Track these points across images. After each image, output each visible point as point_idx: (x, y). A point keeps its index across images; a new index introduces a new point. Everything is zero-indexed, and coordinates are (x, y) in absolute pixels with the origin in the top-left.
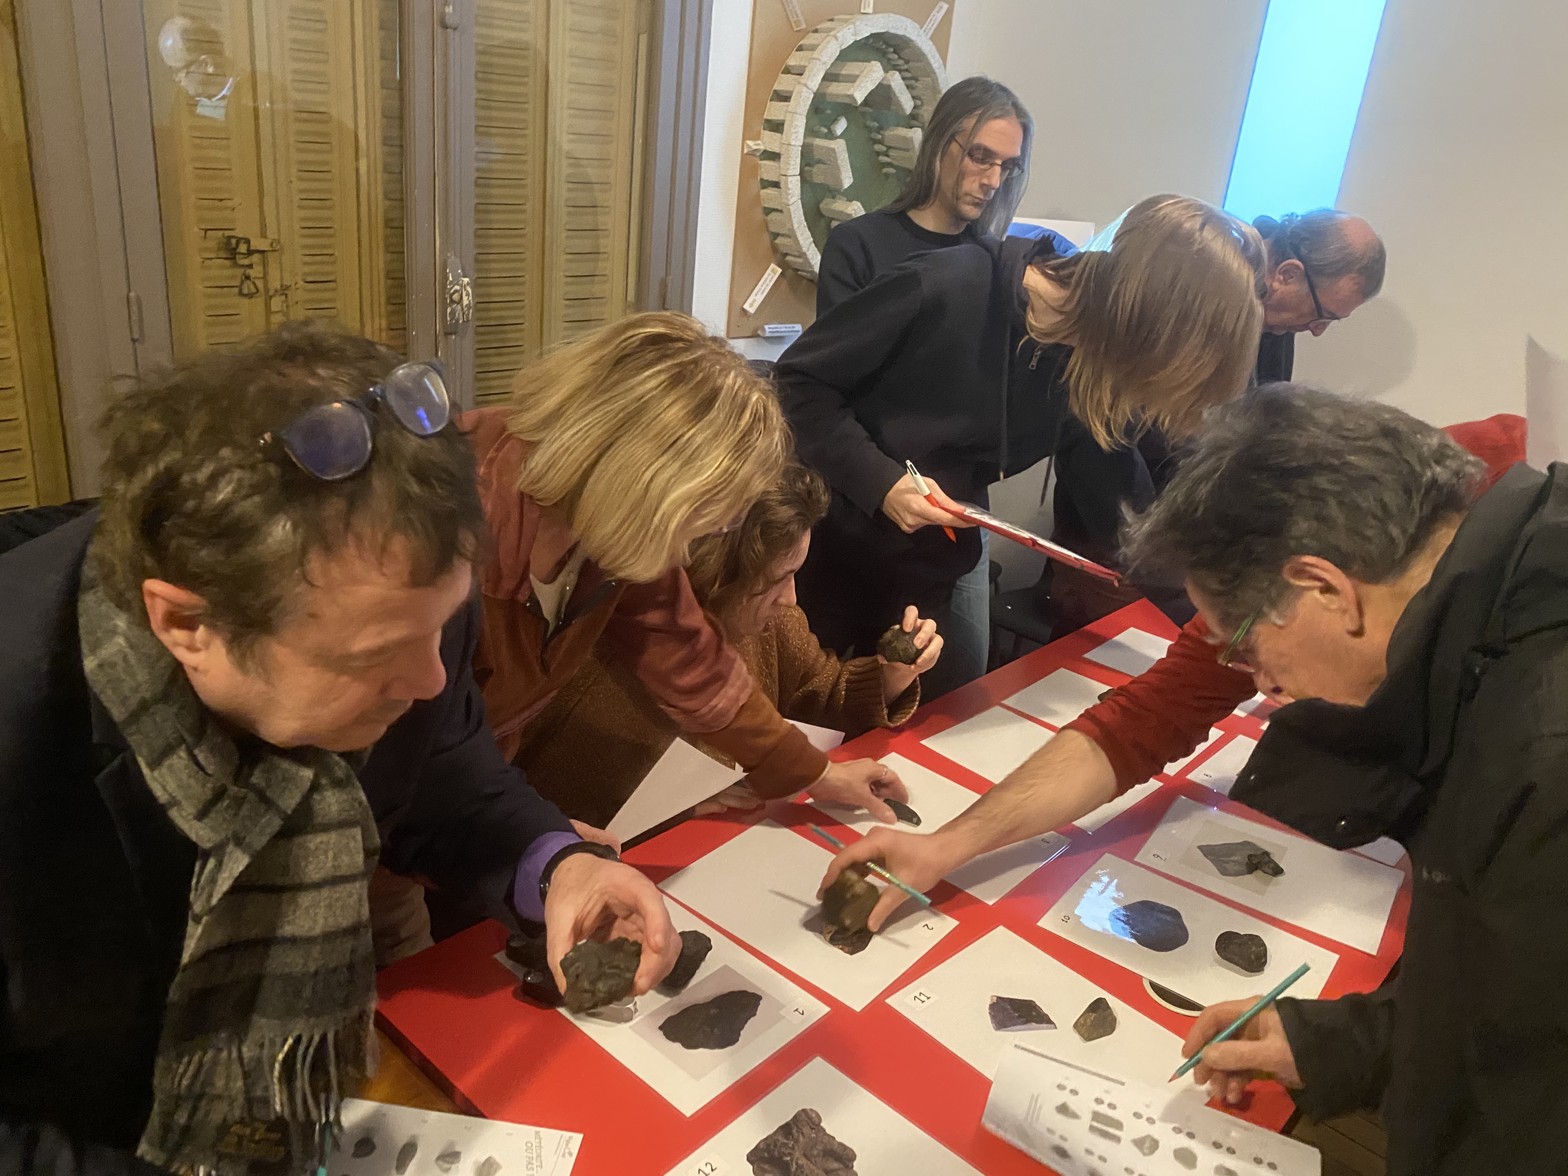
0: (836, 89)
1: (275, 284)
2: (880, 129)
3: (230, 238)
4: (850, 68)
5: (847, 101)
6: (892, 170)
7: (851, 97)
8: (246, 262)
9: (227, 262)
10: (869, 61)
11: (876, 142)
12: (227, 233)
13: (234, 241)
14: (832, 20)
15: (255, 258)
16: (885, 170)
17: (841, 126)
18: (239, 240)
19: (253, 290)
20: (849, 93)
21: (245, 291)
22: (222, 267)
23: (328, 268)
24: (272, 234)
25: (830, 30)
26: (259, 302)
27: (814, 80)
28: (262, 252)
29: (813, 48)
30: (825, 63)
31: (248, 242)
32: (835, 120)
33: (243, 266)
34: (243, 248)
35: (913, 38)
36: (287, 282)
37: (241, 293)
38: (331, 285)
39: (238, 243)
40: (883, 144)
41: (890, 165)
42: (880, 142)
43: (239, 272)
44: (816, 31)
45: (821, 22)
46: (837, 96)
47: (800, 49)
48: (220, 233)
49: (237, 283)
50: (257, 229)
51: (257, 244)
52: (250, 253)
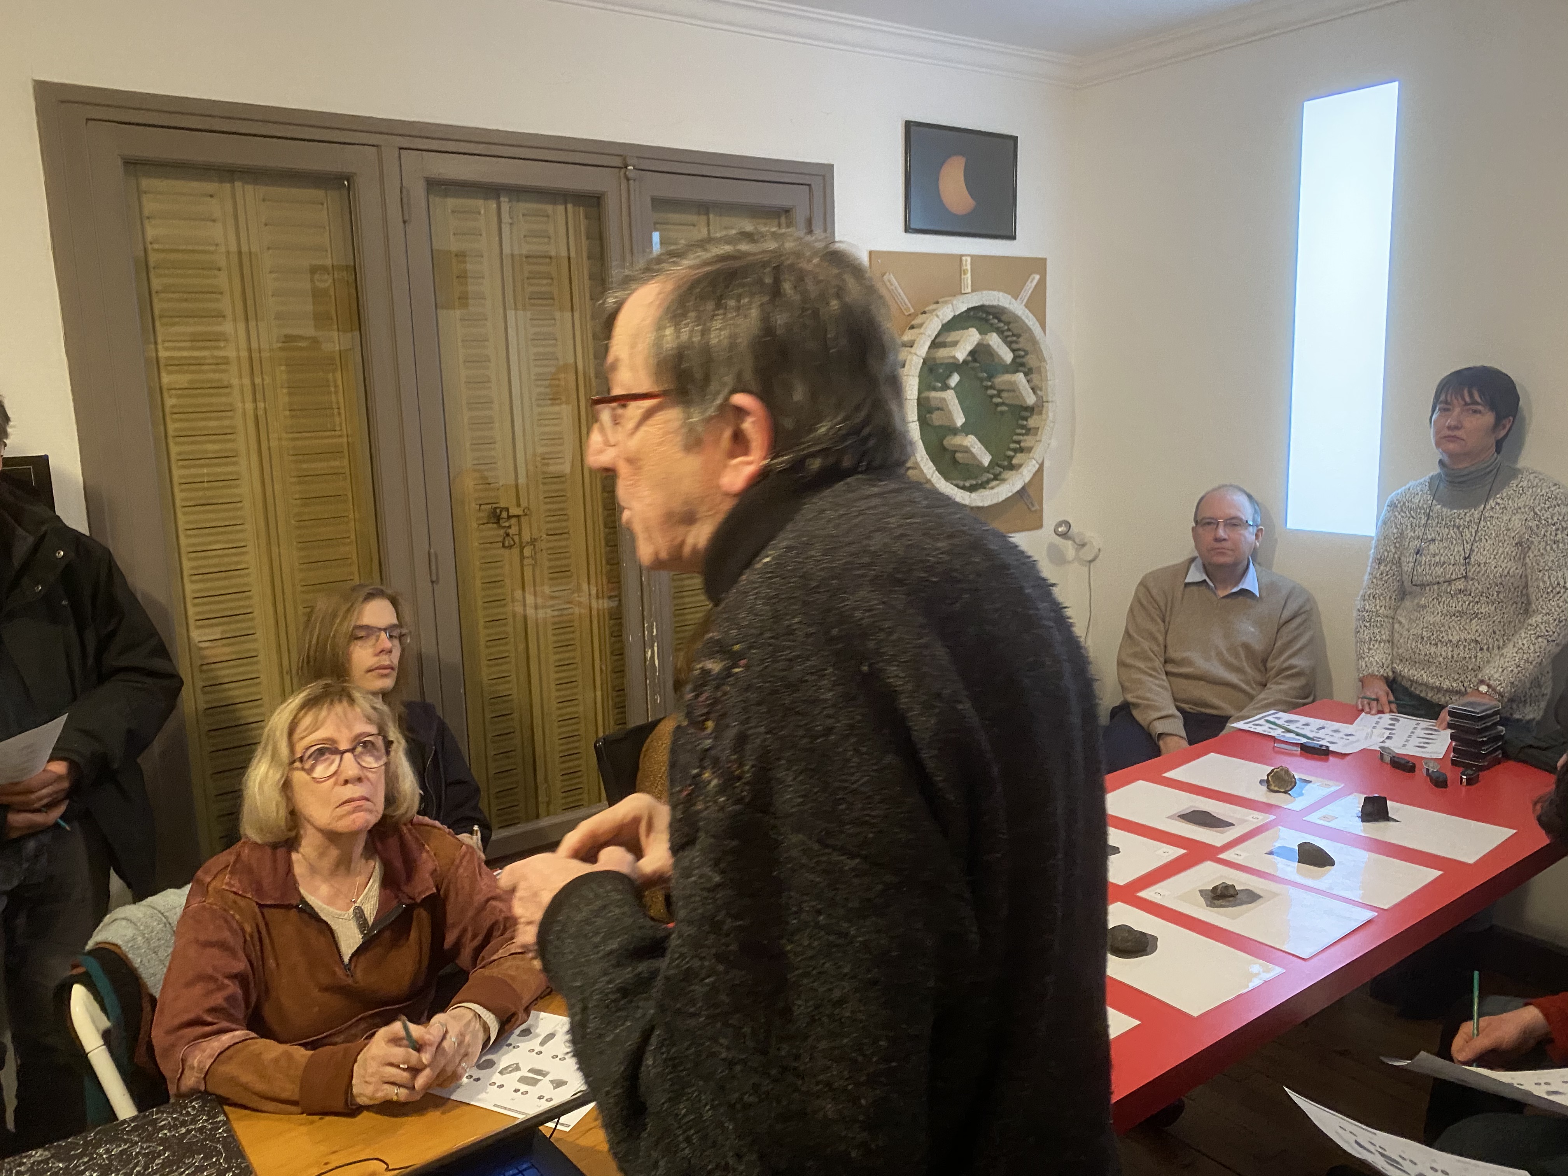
0: (942, 353)
1: (526, 537)
2: (990, 377)
3: (496, 508)
4: (953, 336)
5: (951, 361)
6: (1005, 408)
7: (954, 357)
8: (507, 524)
9: (495, 526)
10: (967, 328)
11: (987, 388)
12: (494, 506)
13: (498, 511)
14: (937, 302)
15: (513, 521)
16: (999, 409)
17: (955, 379)
18: (502, 509)
19: (512, 543)
20: (951, 355)
21: (507, 544)
22: (492, 529)
23: (564, 524)
24: (524, 503)
25: (934, 310)
26: (516, 551)
27: (922, 349)
28: (518, 516)
29: (920, 326)
30: (929, 336)
31: (507, 510)
32: (949, 376)
33: (505, 527)
34: (504, 514)
35: (1007, 305)
36: (534, 536)
37: (503, 546)
38: (566, 536)
39: (501, 512)
40: (994, 389)
41: (1003, 404)
42: (992, 387)
43: (502, 532)
44: (924, 313)
45: (928, 305)
46: (944, 358)
47: (912, 327)
48: (489, 506)
49: (501, 539)
50: (514, 502)
51: (514, 511)
52: (509, 517)
